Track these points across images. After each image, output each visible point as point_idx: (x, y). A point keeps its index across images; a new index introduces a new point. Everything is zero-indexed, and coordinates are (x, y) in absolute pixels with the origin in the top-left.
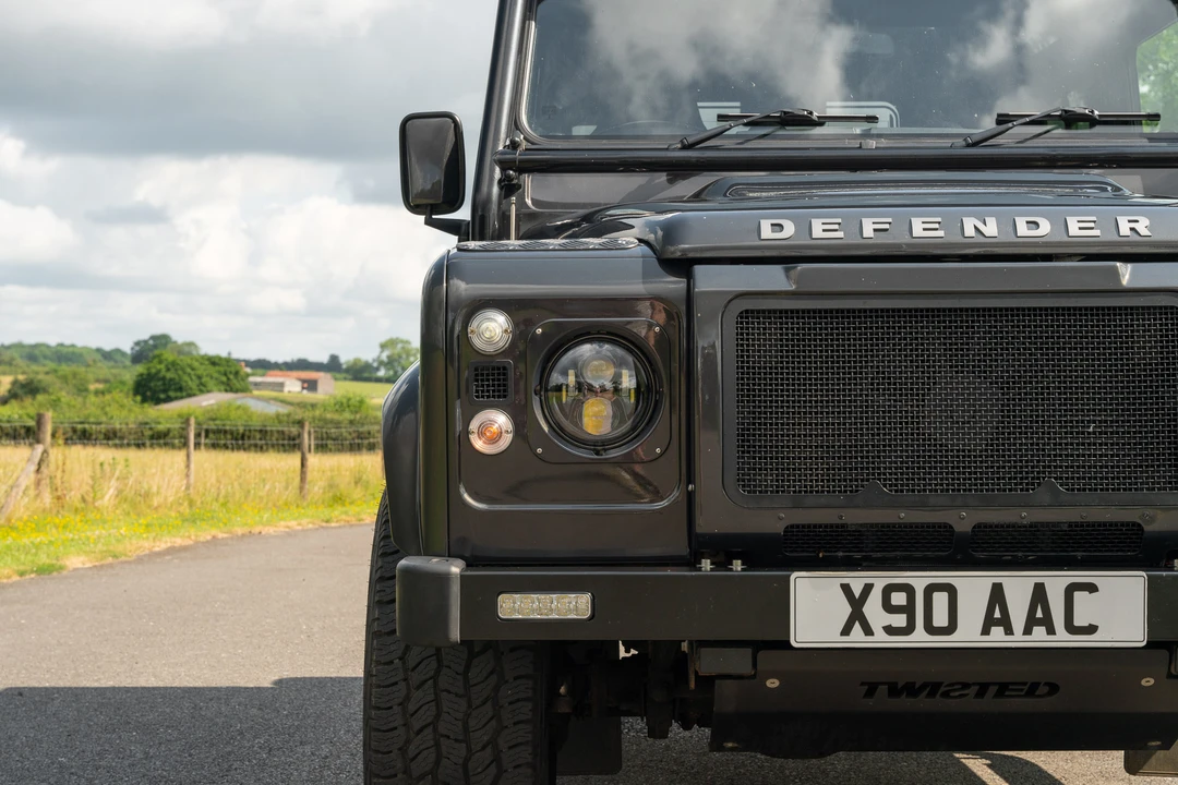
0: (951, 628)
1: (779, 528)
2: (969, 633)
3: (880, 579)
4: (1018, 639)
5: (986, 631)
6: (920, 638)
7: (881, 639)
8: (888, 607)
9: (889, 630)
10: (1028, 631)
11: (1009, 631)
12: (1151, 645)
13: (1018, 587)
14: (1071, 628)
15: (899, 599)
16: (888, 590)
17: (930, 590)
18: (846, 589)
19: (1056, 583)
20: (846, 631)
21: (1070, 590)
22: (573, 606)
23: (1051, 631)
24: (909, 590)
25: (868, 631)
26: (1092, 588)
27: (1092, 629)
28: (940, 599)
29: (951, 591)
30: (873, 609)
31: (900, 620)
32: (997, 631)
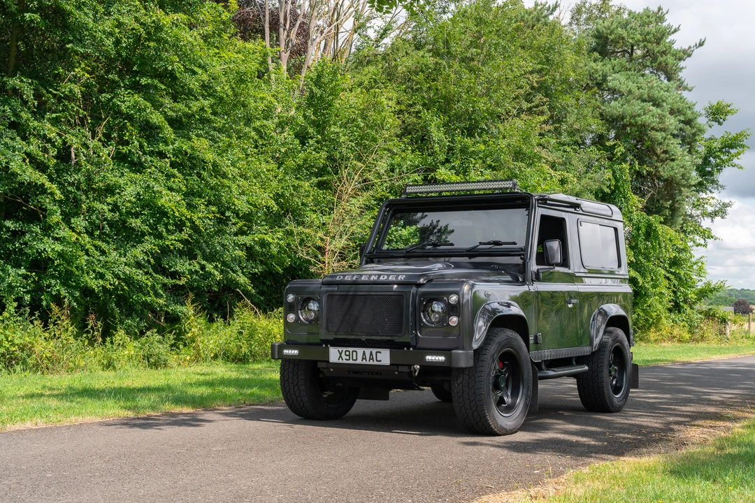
0: (356, 360)
1: (332, 339)
2: (359, 361)
3: (344, 349)
4: (368, 363)
5: (362, 360)
6: (351, 362)
7: (345, 362)
8: (346, 355)
9: (346, 360)
10: (369, 361)
12: (391, 365)
13: (368, 351)
14: (377, 361)
15: (347, 353)
16: (346, 351)
17: (353, 351)
18: (339, 351)
19: (374, 351)
20: (339, 360)
21: (377, 352)
22: (296, 352)
23: (373, 361)
24: (349, 351)
25: (342, 360)
26: (380, 352)
27: (380, 361)
28: (354, 353)
29: (356, 352)
30: (343, 355)
31: (348, 358)
32: (364, 360)
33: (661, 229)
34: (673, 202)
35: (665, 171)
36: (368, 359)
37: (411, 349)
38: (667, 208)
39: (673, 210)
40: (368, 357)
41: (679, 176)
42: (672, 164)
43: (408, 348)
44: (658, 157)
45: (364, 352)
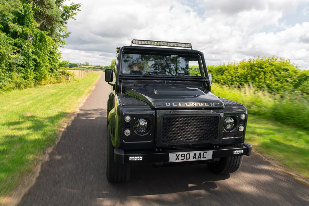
0: (189, 159)
2: (191, 159)
3: (181, 153)
4: (197, 159)
5: (193, 159)
6: (185, 160)
7: (180, 161)
8: (181, 157)
9: (181, 159)
10: (198, 158)
11: (196, 158)
12: (212, 159)
13: (197, 153)
14: (203, 158)
16: (182, 155)
18: (176, 155)
19: (202, 152)
20: (176, 160)
21: (204, 153)
23: (201, 158)
24: (184, 154)
25: (179, 160)
26: (206, 153)
27: (206, 158)
28: (188, 155)
29: (189, 154)
31: (183, 158)
32: (195, 159)
36: (197, 157)
40: (197, 156)
41: (55, 16)
42: (52, 10)
44: (46, 6)
45: (195, 154)
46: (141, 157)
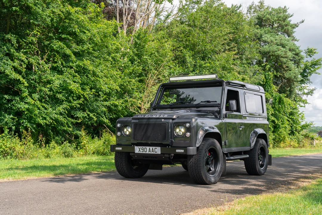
0: (146, 152)
1: (136, 143)
2: (148, 152)
4: (151, 153)
6: (144, 152)
9: (142, 152)
12: (161, 154)
14: (155, 152)
15: (143, 149)
16: (142, 148)
18: (139, 148)
19: (154, 148)
20: (139, 152)
22: (120, 149)
26: (156, 148)
28: (145, 149)
30: (141, 149)
31: (143, 151)
33: (285, 99)
34: (291, 88)
35: (287, 75)
36: (151, 151)
37: (170, 147)
38: (288, 91)
39: (291, 91)
41: (293, 77)
42: (290, 72)
43: (169, 147)
44: (284, 69)
45: (150, 148)
46: (121, 148)
